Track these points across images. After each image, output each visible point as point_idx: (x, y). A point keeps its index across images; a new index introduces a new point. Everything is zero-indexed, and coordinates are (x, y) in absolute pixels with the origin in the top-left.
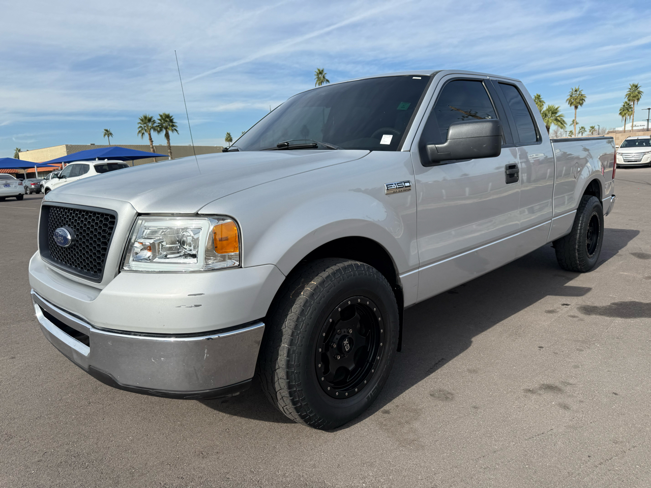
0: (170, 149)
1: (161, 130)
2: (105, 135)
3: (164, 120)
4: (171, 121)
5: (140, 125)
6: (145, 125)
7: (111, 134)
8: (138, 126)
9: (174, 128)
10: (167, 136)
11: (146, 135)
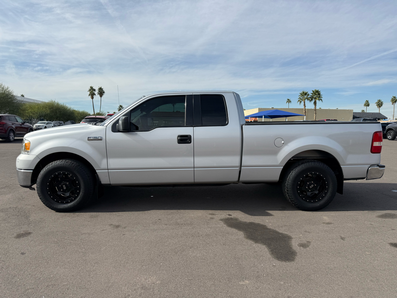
0: (316, 111)
1: (312, 100)
2: (287, 102)
3: (314, 93)
4: (319, 94)
5: (300, 97)
6: (303, 97)
7: (290, 101)
8: (299, 98)
9: (320, 98)
10: (315, 103)
11: (303, 102)
